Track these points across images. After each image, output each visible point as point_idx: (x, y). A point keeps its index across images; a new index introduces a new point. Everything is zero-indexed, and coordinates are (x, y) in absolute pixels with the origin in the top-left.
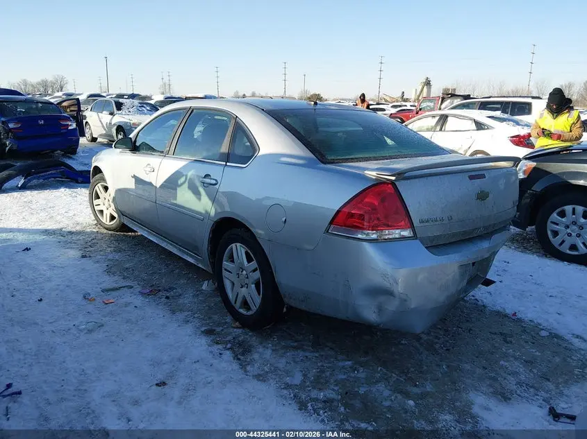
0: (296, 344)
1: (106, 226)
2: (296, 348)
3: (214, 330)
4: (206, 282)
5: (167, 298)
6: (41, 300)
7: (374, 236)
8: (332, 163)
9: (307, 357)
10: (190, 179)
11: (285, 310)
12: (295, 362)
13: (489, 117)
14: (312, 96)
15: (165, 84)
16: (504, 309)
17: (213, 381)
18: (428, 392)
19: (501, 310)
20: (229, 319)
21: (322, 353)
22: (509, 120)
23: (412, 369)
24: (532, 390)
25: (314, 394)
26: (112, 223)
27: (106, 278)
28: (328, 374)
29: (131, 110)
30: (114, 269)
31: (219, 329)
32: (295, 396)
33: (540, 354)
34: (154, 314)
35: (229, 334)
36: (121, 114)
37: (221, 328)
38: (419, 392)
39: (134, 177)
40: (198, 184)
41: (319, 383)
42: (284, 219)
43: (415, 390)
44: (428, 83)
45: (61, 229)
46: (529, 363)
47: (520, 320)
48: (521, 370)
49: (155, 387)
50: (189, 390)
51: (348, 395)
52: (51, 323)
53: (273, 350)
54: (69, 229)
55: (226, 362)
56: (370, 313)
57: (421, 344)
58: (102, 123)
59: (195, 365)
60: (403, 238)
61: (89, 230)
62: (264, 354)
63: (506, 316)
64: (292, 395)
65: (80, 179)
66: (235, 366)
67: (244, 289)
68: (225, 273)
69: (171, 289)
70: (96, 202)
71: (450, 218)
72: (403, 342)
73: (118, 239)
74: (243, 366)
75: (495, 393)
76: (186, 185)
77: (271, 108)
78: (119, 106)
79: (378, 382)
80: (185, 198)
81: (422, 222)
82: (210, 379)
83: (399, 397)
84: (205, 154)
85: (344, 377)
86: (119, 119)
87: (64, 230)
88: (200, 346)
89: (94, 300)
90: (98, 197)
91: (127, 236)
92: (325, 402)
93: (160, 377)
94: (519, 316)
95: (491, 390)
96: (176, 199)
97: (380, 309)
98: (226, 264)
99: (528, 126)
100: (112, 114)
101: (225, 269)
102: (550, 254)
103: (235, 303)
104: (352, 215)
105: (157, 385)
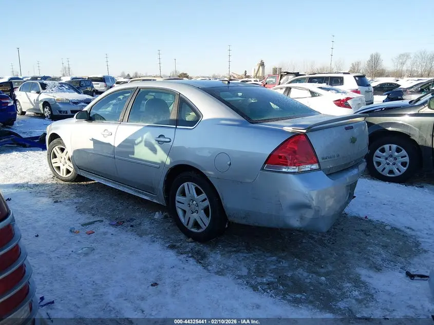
0: (235, 249)
1: (63, 179)
2: (237, 252)
3: (175, 245)
4: (157, 213)
5: (132, 226)
6: (37, 236)
7: (297, 170)
8: (257, 123)
9: (245, 257)
10: (146, 139)
11: (227, 226)
12: (239, 261)
13: (319, 88)
14: (181, 75)
15: (65, 68)
16: (359, 215)
17: (189, 278)
18: (330, 271)
19: (357, 215)
20: (182, 236)
21: (255, 254)
22: (332, 90)
23: (316, 258)
24: (392, 263)
25: (259, 280)
26: (67, 176)
27: (79, 216)
28: (263, 266)
29: (54, 89)
30: (82, 210)
31: (178, 244)
32: (247, 283)
33: (389, 241)
34: (127, 238)
35: (186, 247)
36: (45, 92)
37: (180, 244)
38: (326, 271)
39: (93, 139)
40: (154, 142)
41: (260, 272)
42: (229, 163)
43: (323, 270)
44: (262, 64)
45: (27, 183)
46: (385, 247)
47: (370, 221)
48: (382, 252)
49: (151, 287)
50: (176, 286)
51: (281, 279)
52: (54, 251)
53: (222, 255)
54: (33, 183)
55: (192, 266)
56: (295, 222)
57: (316, 241)
58: (30, 100)
59: (172, 270)
60: (312, 170)
61: (49, 183)
62: (216, 257)
63: (361, 219)
64: (245, 282)
65: (28, 145)
66: (200, 267)
67: (195, 214)
68: (177, 204)
69: (132, 220)
70: (53, 161)
71: (338, 156)
72: (304, 241)
73: (74, 188)
74: (205, 267)
75: (370, 268)
76: (143, 143)
77: (204, 87)
78: (44, 86)
79: (297, 268)
80: (142, 153)
81: (323, 159)
82: (186, 278)
83: (314, 276)
84: (156, 120)
85: (275, 267)
86: (44, 96)
87: (29, 183)
88: (171, 257)
89: (79, 232)
90: (55, 157)
91: (80, 185)
92: (268, 284)
93: (152, 280)
94: (369, 218)
95: (368, 265)
96: (133, 154)
97: (302, 218)
98: (178, 198)
99: (345, 93)
100: (38, 92)
101: (178, 202)
102: (376, 177)
103: (188, 225)
104: (280, 157)
105: (152, 285)
